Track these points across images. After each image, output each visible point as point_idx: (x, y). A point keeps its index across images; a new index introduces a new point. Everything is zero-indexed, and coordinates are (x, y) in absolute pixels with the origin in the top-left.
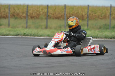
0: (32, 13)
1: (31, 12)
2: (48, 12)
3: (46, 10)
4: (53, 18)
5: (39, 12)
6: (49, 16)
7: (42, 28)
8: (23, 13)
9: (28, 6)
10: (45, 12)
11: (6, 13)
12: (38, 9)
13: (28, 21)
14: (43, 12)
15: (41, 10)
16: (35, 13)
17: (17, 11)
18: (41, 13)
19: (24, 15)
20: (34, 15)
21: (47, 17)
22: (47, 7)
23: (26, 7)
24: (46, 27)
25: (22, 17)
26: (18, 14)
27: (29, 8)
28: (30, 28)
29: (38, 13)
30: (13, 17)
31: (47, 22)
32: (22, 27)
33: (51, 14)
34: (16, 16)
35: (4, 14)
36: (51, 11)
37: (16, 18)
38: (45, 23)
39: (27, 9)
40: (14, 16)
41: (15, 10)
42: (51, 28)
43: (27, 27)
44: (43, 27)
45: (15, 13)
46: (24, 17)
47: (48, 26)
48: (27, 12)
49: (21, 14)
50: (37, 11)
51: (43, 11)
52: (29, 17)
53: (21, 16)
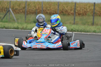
0: (80, 11)
1: (78, 9)
2: (94, 9)
3: (92, 8)
4: (99, 16)
5: (87, 9)
6: (95, 13)
7: (88, 25)
8: (71, 10)
9: (76, 3)
10: (92, 10)
11: (56, 10)
12: (86, 7)
13: (76, 18)
14: (90, 10)
15: (88, 8)
16: (82, 10)
17: (66, 8)
18: (88, 10)
19: (72, 12)
20: (81, 12)
21: (94, 14)
22: (94, 4)
23: (74, 5)
24: (93, 24)
25: (70, 14)
26: (66, 11)
27: (77, 6)
28: (77, 24)
29: (85, 10)
30: (62, 14)
31: (93, 19)
32: (70, 23)
33: (98, 11)
34: (64, 13)
35: (54, 11)
36: (97, 8)
37: (64, 15)
38: (92, 20)
39: (75, 6)
40: (63, 12)
41: (64, 7)
42: (97, 25)
43: (74, 24)
44: (90, 24)
45: (64, 10)
46: (72, 13)
47: (95, 23)
48: (75, 9)
49: (69, 11)
50: (84, 8)
51: (90, 8)
52: (77, 14)
53: (70, 12)
